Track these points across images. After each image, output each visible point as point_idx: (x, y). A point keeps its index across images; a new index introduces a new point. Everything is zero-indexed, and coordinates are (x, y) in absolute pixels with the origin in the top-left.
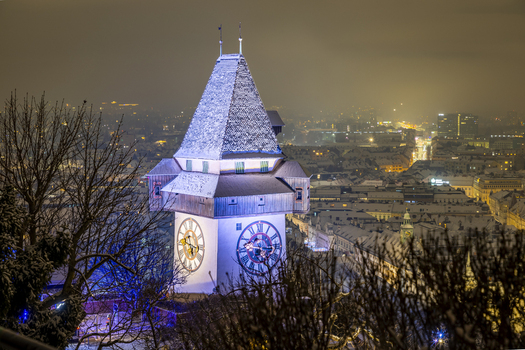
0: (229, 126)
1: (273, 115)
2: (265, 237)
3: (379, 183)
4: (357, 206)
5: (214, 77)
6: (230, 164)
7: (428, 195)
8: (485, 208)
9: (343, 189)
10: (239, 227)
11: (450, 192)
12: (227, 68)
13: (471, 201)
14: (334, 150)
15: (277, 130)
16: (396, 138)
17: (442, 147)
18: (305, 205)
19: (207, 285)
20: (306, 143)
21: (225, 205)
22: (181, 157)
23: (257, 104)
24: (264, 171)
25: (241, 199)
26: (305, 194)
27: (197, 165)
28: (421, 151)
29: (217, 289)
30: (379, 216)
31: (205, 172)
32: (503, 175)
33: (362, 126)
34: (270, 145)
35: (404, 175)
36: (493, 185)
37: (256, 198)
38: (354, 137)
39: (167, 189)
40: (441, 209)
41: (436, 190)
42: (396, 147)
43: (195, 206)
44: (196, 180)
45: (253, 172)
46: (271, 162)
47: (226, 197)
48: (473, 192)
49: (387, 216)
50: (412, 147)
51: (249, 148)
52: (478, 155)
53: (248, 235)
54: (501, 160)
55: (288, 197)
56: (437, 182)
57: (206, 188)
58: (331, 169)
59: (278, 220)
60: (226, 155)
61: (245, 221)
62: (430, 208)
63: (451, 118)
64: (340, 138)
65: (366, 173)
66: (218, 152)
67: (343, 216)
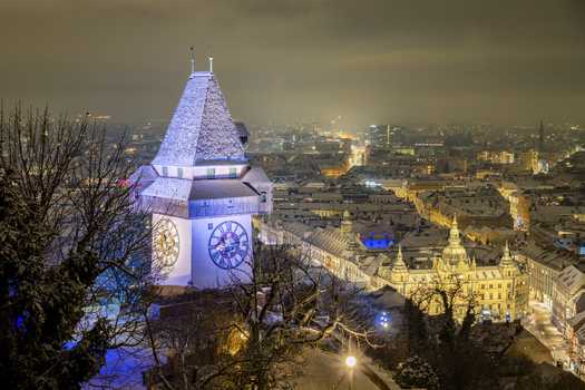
0: (201, 137)
1: (240, 126)
3: (320, 185)
4: (303, 205)
5: (187, 92)
6: (202, 171)
7: (363, 195)
8: (412, 206)
9: (290, 191)
10: (210, 226)
11: (383, 192)
12: (200, 82)
13: (400, 200)
14: (283, 157)
15: (244, 140)
16: (335, 147)
17: (376, 154)
18: (269, 207)
19: (182, 278)
20: (257, 151)
21: (198, 208)
22: (158, 164)
23: (226, 116)
24: (233, 177)
25: (212, 202)
26: (269, 197)
27: (173, 171)
28: (357, 158)
29: (191, 282)
30: (322, 213)
31: (180, 178)
32: (427, 178)
33: (305, 136)
34: (238, 153)
35: (342, 179)
36: (418, 187)
37: (226, 201)
38: (299, 146)
39: (145, 193)
40: (374, 207)
41: (370, 192)
42: (335, 155)
43: (169, 208)
44: (172, 184)
45: (223, 178)
46: (239, 169)
47: (199, 200)
48: (401, 192)
49: (328, 214)
50: (348, 153)
51: (219, 156)
52: (409, 161)
53: (218, 234)
54: (424, 165)
55: (253, 199)
56: (371, 184)
57: (182, 193)
58: (280, 173)
59: (245, 220)
60: (199, 163)
61: (216, 221)
62: (365, 207)
63: (382, 129)
64: (287, 146)
65: (311, 177)
66: (191, 160)
67: (291, 214)
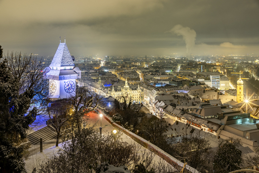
0: (62, 59)
1: (72, 57)
2: (71, 84)
3: (93, 71)
4: (89, 76)
5: (59, 48)
6: (63, 68)
7: (104, 73)
8: (116, 76)
9: (86, 73)
10: (65, 82)
11: (109, 73)
12: (62, 46)
13: (113, 75)
14: (84, 64)
15: (73, 60)
16: (97, 61)
17: (107, 63)
18: (80, 77)
19: (57, 96)
20: (77, 63)
21: (61, 77)
22: (51, 66)
23: (69, 54)
24: (71, 69)
25: (65, 76)
26: (80, 74)
27: (55, 68)
28: (102, 64)
29: (59, 97)
30: (94, 78)
31: (57, 70)
32: (119, 69)
33: (89, 59)
34: (72, 63)
35: (99, 69)
36: (117, 71)
37: (69, 75)
38: (88, 61)
39: (48, 74)
40: (107, 76)
41: (106, 73)
42: (96, 63)
43: (54, 78)
44: (54, 71)
45: (68, 70)
46: (72, 67)
47: (62, 76)
48: (113, 73)
49: (95, 78)
50: (100, 63)
51: (67, 64)
52: (115, 65)
53: (67, 84)
54: (119, 66)
55: (76, 75)
56: (106, 70)
57: (57, 74)
58: (83, 68)
59: (74, 80)
60: (62, 66)
61: (66, 81)
62: (105, 76)
63: (108, 57)
64: (85, 62)
65: (91, 69)
66: (60, 65)
67: (86, 78)
